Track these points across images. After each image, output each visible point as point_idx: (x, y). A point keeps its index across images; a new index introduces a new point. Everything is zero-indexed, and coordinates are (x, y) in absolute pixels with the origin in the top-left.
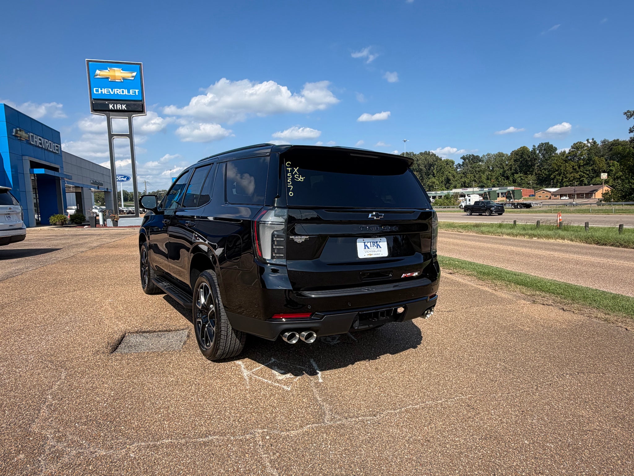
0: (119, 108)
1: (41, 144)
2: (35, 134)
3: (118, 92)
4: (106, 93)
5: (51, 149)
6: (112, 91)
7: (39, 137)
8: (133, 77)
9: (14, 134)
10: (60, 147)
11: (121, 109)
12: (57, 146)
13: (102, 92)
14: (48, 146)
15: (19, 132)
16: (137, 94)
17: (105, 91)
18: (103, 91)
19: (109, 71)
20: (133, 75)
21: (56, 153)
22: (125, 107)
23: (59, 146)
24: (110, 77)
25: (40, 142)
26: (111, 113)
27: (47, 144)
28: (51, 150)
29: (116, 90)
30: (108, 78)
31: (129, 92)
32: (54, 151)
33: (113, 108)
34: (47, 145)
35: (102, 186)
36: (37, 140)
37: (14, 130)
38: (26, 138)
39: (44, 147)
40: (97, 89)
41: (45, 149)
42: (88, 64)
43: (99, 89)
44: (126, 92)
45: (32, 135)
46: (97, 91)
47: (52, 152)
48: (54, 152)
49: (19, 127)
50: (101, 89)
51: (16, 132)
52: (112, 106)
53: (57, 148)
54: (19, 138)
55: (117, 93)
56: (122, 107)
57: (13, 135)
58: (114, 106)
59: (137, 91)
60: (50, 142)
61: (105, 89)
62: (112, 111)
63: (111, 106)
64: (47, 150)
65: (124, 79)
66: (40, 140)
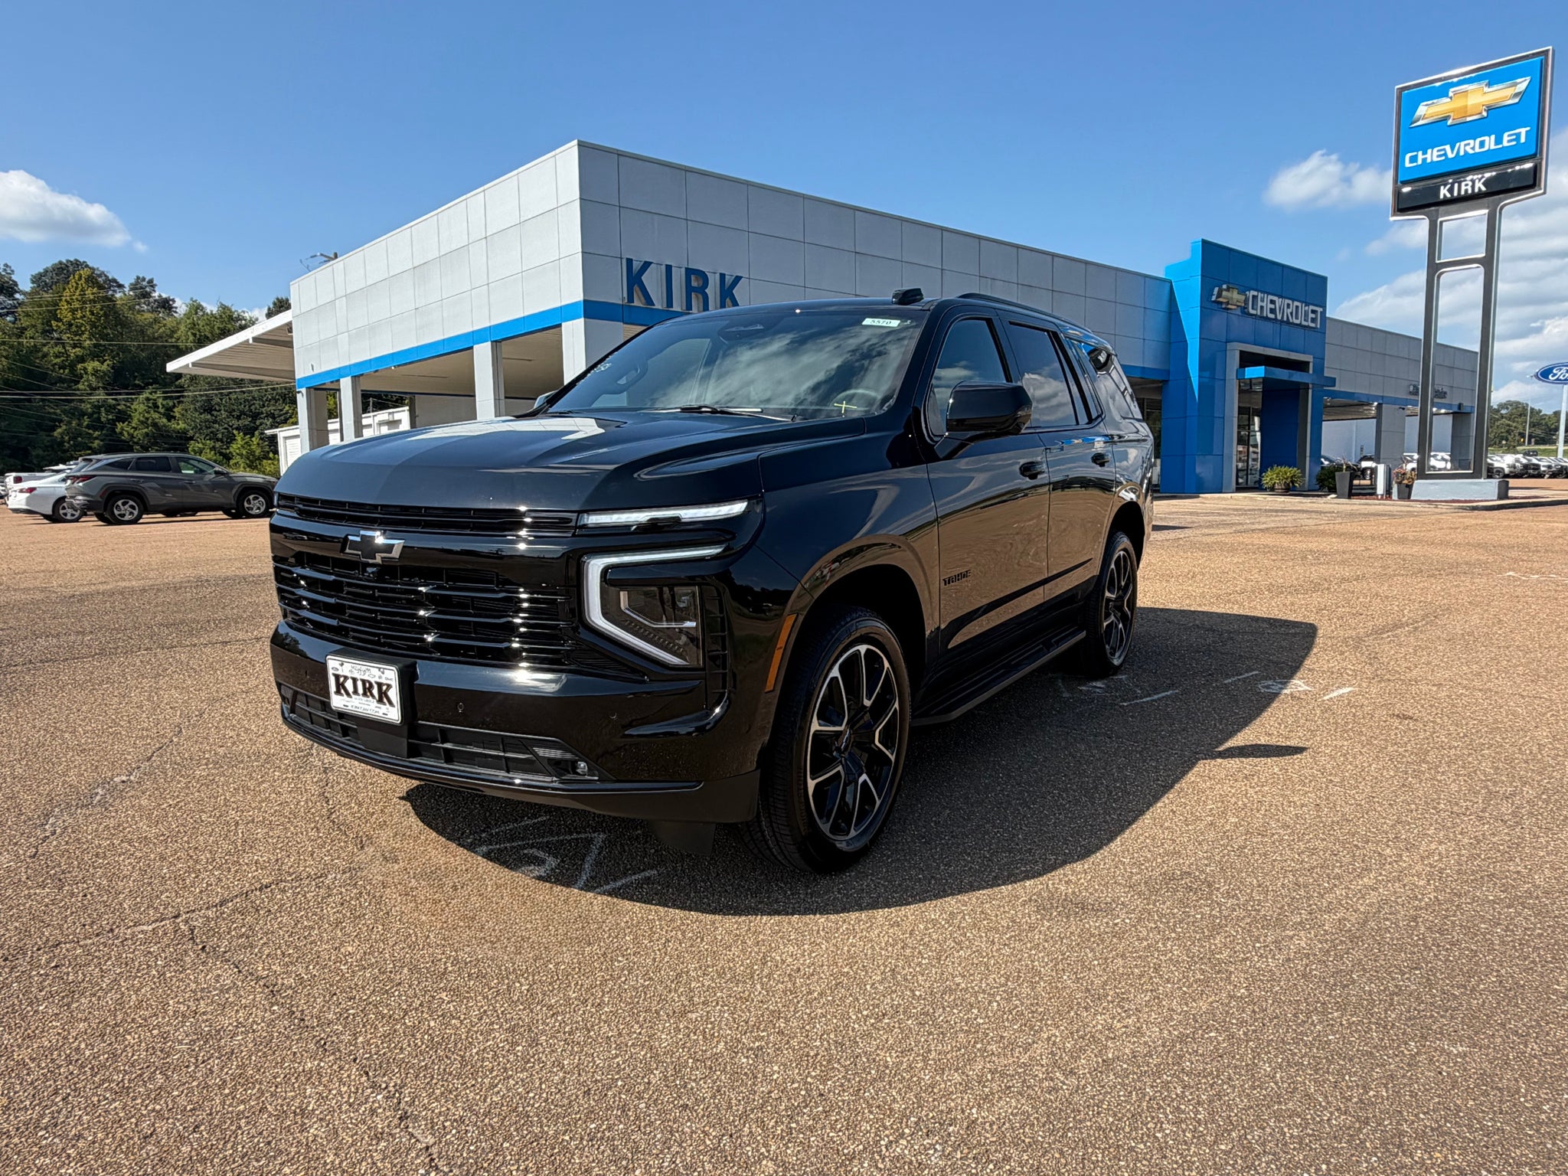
0: (1466, 191)
1: (1273, 311)
2: (1262, 292)
3: (1468, 149)
4: (1435, 159)
5: (1297, 318)
6: (1452, 150)
7: (1271, 297)
8: (1516, 95)
9: (1214, 298)
10: (1324, 313)
11: (1470, 192)
12: (1313, 312)
13: (1424, 160)
14: (1291, 313)
15: (1224, 293)
16: (1523, 140)
17: (1433, 155)
18: (1428, 156)
19: (1451, 98)
20: (1517, 91)
21: (1308, 327)
22: (1484, 184)
23: (1320, 310)
24: (1452, 114)
25: (1273, 306)
26: (1442, 209)
27: (1287, 308)
28: (1298, 322)
29: (1463, 143)
30: (1446, 119)
31: (1499, 141)
32: (1304, 323)
33: (1448, 195)
34: (1289, 311)
35: (1445, 397)
36: (1264, 304)
37: (1216, 290)
38: (1238, 304)
39: (1279, 317)
40: (1415, 153)
41: (1282, 321)
42: (1399, 98)
43: (1420, 153)
44: (1490, 142)
45: (1255, 293)
46: (1413, 159)
47: (1300, 325)
48: (1305, 326)
49: (1227, 283)
50: (1425, 153)
51: (1219, 295)
52: (1448, 190)
53: (1314, 316)
54: (1224, 306)
55: (1465, 151)
56: (1473, 187)
57: (1214, 302)
58: (1451, 190)
59: (1523, 131)
60: (1296, 303)
61: (1436, 149)
62: (1447, 202)
63: (1444, 192)
64: (1288, 322)
65: (1489, 109)
66: (1273, 302)
